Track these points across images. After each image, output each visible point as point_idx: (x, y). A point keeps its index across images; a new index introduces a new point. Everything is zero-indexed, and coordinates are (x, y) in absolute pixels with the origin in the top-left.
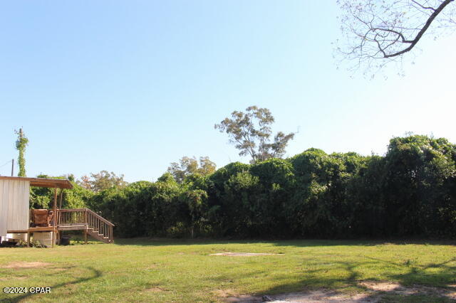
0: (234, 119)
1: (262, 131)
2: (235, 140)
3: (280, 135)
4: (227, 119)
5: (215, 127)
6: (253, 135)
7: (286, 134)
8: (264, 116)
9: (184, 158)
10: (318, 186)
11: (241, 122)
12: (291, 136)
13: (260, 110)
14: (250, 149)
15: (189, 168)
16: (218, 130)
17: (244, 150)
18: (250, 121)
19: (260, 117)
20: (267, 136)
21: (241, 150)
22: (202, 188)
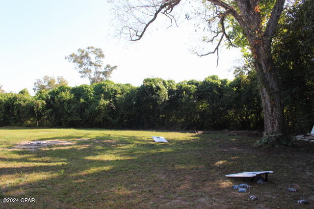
0: (79, 54)
1: (97, 63)
2: (78, 68)
3: (108, 66)
4: (73, 53)
5: (66, 58)
6: (90, 65)
7: (112, 66)
8: (98, 53)
9: (46, 76)
10: (104, 101)
11: (83, 56)
12: (115, 67)
13: (96, 49)
14: (88, 74)
15: (49, 83)
16: (67, 60)
17: (84, 74)
18: (89, 56)
19: (96, 54)
20: (100, 66)
21: (82, 74)
22: (43, 99)
